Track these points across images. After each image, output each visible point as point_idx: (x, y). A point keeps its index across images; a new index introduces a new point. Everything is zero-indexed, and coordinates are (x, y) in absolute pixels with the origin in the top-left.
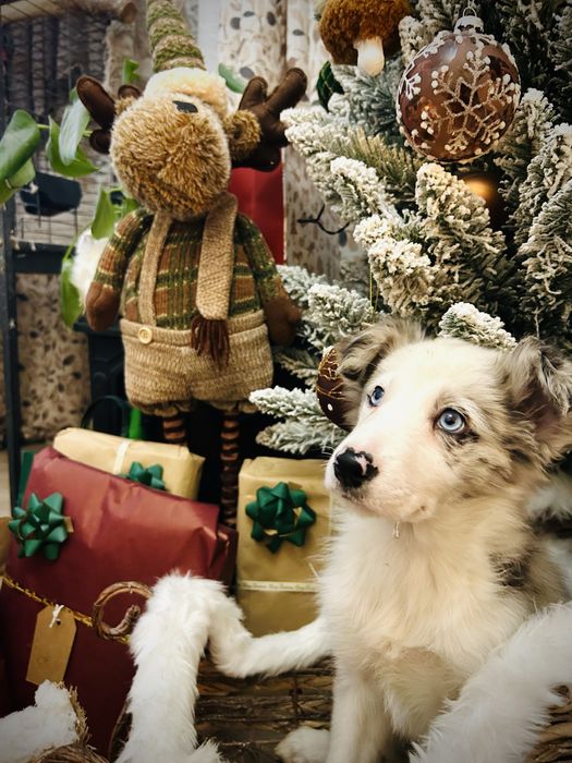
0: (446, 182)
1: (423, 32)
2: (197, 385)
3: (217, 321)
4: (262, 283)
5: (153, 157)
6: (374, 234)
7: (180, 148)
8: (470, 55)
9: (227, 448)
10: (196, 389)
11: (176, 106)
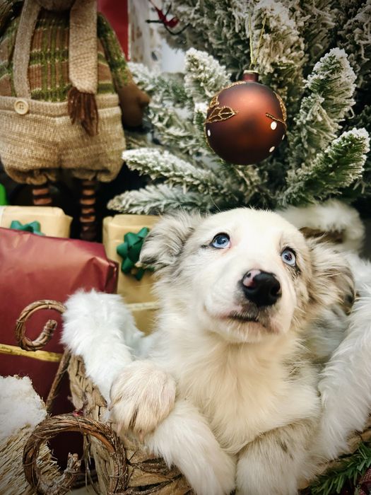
2: (67, 154)
3: (88, 94)
4: (116, 72)
9: (86, 211)
10: (66, 158)
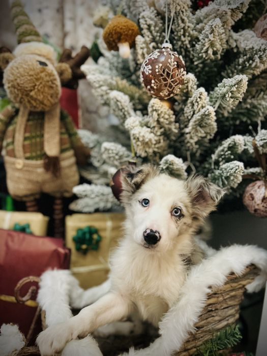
0: (161, 106)
1: (145, 42)
4: (72, 138)
5: (28, 86)
6: (134, 125)
7: (41, 83)
8: (169, 61)
9: (57, 212)
11: (38, 63)
